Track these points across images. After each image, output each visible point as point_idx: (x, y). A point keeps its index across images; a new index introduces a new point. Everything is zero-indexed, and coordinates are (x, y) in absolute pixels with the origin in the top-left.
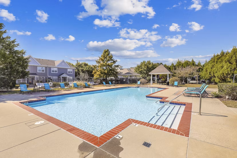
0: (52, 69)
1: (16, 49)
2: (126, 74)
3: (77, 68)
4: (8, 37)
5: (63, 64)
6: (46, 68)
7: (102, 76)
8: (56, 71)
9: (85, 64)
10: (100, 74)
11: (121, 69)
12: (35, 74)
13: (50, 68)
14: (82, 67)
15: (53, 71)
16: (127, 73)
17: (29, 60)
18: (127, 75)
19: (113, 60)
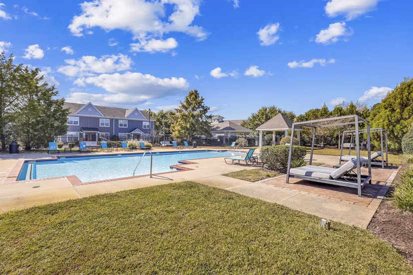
0: (120, 122)
1: (54, 98)
2: (224, 129)
3: (158, 120)
4: (46, 84)
5: (136, 114)
6: (111, 120)
7: (182, 133)
8: (125, 125)
9: (171, 113)
10: (180, 129)
11: (220, 120)
12: (96, 129)
13: (117, 121)
14: (166, 118)
15: (121, 125)
16: (227, 127)
17: (70, 111)
18: (225, 131)
19: (203, 107)
